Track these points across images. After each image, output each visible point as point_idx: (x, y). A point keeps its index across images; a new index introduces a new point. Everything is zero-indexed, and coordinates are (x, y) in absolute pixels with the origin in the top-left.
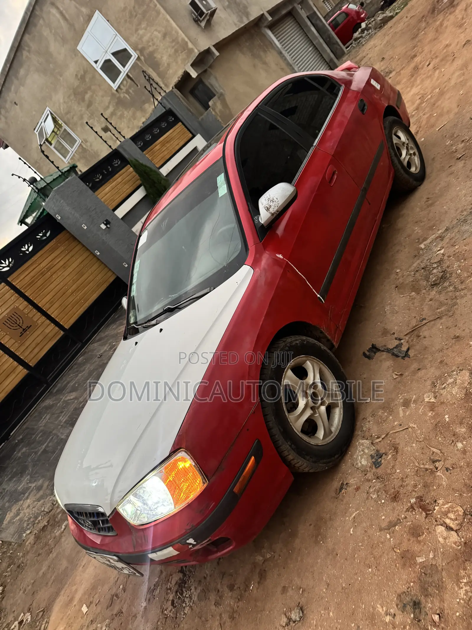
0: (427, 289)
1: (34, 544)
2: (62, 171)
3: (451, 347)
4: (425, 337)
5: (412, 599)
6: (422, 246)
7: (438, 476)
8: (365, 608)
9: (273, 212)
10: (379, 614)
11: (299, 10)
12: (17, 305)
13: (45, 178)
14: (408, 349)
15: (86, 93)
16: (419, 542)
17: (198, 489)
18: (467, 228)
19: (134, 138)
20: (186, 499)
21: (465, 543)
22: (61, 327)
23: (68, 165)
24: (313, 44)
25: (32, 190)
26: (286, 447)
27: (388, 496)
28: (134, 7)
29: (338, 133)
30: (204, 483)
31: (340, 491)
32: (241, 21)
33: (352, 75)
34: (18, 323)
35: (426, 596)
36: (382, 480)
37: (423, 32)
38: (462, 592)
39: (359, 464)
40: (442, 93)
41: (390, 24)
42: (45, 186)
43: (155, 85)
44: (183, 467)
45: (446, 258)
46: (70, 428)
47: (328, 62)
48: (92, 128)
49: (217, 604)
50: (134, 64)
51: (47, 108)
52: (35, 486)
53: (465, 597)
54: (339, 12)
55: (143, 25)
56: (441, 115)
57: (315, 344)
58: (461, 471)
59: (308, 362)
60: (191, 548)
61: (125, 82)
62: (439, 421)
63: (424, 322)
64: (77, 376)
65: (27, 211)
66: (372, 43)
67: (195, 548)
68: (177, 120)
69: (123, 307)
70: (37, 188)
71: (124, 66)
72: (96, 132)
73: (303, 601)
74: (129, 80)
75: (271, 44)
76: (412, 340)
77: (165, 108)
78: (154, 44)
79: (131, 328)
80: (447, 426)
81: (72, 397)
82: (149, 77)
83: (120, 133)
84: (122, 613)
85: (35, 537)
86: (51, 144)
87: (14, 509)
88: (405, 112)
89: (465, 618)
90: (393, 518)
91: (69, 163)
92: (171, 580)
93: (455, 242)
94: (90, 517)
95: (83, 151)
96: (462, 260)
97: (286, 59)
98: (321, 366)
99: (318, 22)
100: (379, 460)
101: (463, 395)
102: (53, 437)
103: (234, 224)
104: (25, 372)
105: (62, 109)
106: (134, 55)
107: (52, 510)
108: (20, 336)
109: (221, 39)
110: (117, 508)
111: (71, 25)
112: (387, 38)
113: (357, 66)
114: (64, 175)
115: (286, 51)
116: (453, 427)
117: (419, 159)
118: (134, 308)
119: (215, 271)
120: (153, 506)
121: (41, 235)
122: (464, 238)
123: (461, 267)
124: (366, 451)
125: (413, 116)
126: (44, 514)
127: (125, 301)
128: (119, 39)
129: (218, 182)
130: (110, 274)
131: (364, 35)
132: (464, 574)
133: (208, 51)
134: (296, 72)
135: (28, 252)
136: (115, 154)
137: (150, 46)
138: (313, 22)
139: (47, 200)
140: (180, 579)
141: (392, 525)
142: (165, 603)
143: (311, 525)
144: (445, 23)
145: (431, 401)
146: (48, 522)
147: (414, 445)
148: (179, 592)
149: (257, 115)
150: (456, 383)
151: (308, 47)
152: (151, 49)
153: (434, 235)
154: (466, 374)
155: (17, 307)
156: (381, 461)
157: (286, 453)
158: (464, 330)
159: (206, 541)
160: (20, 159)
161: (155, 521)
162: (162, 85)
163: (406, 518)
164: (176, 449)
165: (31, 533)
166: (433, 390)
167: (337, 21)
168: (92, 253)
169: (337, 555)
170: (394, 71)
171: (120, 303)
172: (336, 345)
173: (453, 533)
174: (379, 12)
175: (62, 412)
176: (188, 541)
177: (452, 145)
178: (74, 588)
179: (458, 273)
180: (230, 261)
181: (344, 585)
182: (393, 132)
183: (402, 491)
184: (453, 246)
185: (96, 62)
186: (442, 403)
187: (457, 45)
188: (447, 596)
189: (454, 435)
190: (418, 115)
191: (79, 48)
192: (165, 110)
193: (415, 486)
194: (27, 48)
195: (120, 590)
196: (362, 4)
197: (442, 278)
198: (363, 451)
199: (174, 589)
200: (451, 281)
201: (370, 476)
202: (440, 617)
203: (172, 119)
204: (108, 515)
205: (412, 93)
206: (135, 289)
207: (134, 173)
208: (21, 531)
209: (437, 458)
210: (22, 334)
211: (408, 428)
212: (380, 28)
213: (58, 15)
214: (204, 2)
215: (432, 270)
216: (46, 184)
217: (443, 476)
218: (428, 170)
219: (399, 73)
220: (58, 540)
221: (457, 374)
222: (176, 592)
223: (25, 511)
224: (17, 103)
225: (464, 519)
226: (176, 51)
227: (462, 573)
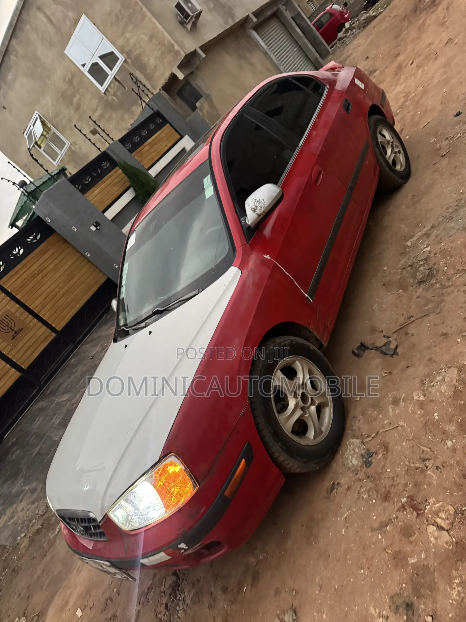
0: (414, 286)
1: (29, 547)
2: (51, 174)
3: (439, 344)
4: (413, 335)
5: (404, 601)
6: (409, 243)
7: (429, 474)
8: (358, 611)
9: (259, 213)
10: (372, 616)
11: (284, 12)
12: (9, 308)
13: (34, 181)
14: (397, 347)
15: (75, 96)
16: (411, 542)
17: (189, 494)
18: (453, 225)
19: (122, 141)
20: (177, 503)
21: (457, 543)
22: (53, 329)
23: (58, 168)
24: (298, 44)
25: (21, 194)
26: (276, 449)
27: (379, 496)
28: (120, 11)
29: (323, 132)
30: (194, 487)
31: (332, 491)
32: (226, 22)
33: (336, 75)
34: (10, 326)
35: (419, 597)
36: (372, 479)
37: (406, 31)
38: (455, 592)
39: (350, 464)
40: (425, 91)
41: (374, 23)
42: (35, 189)
43: (142, 87)
44: (173, 472)
45: (432, 255)
46: (64, 430)
47: (313, 62)
48: (80, 131)
49: (211, 607)
50: (121, 66)
51: (36, 112)
52: (29, 489)
53: (457, 598)
54: (323, 12)
55: (130, 28)
56: (425, 113)
57: (303, 344)
58: (451, 469)
59: (297, 362)
60: (183, 553)
61: (112, 85)
62: (428, 420)
63: (412, 319)
64: (69, 377)
65: (18, 214)
66: (356, 42)
67: (187, 553)
68: (165, 121)
69: (113, 310)
70: (26, 192)
71: (111, 69)
72: (85, 135)
73: (296, 603)
74: (117, 83)
75: (257, 45)
76: (401, 338)
77: (152, 109)
78: (140, 47)
79: (120, 331)
80: (436, 424)
81: (65, 399)
82: (136, 80)
83: (108, 135)
84: (116, 616)
85: (29, 541)
86: (40, 147)
87: (9, 512)
88: (389, 111)
89: (458, 619)
90: (384, 518)
91: (58, 165)
92: (165, 583)
93: (441, 239)
94: (82, 522)
95: (72, 154)
96: (448, 257)
97: (271, 60)
98: (311, 365)
99: (303, 23)
100: (370, 459)
101: (452, 393)
102: (46, 440)
103: (221, 226)
104: (18, 374)
105: (50, 112)
106: (121, 58)
107: (46, 513)
108: (12, 339)
109: (208, 40)
110: (108, 513)
111: (58, 30)
112: (370, 38)
113: (341, 66)
114: (53, 178)
115: (272, 51)
116: (442, 425)
117: (404, 157)
118: (124, 310)
119: (203, 272)
120: (143, 511)
121: (31, 238)
122: (450, 235)
123: (447, 265)
124: (357, 450)
125: (398, 114)
126: (39, 517)
127: (114, 303)
128: (105, 42)
129: (204, 184)
130: (101, 275)
131: (348, 35)
132: (456, 574)
133: (194, 54)
134: (282, 73)
135: (18, 255)
136: (104, 156)
137: (137, 49)
138: (298, 23)
139: (37, 203)
140: (174, 582)
141: (383, 525)
142: (159, 606)
143: (303, 526)
144: (428, 22)
145: (421, 399)
146: (42, 525)
147: (404, 444)
148: (173, 596)
149: (243, 116)
150: (445, 380)
151: (293, 48)
152: (137, 52)
153: (420, 233)
154: (454, 372)
155: (9, 310)
156: (371, 460)
157: (277, 455)
158: (451, 327)
159: (198, 545)
160: (9, 163)
161: (145, 526)
162: (149, 87)
163: (397, 518)
164: (166, 453)
165: (25, 536)
166: (422, 388)
167: (321, 22)
168: (82, 255)
169: (330, 556)
170: (378, 70)
171: (110, 306)
172: (325, 344)
173: (445, 533)
174: (363, 12)
175: (55, 414)
176: (179, 546)
177: (436, 143)
178: (68, 592)
179: (444, 270)
180: (217, 262)
181: (337, 587)
182: (378, 131)
183: (392, 490)
184: (439, 243)
185: (83, 65)
186: (432, 401)
187: (439, 44)
188: (439, 598)
189: (444, 433)
190: (402, 113)
191: (66, 52)
192: (152, 112)
193: (406, 485)
194: (14, 53)
195: (114, 594)
196: (345, 5)
197: (429, 274)
198: (353, 450)
199: (168, 592)
200: (438, 278)
201: (361, 475)
202: (433, 618)
203: (160, 121)
204: (99, 520)
205: (396, 92)
206: (124, 292)
207: (123, 175)
208: (15, 534)
209: (426, 457)
210: (14, 337)
211: (397, 427)
212: (363, 27)
213: (44, 20)
214: (190, 5)
215: (419, 267)
216: (35, 187)
217: (434, 475)
218: (413, 168)
219: (382, 72)
220: (52, 543)
221: (445, 372)
222: (170, 595)
223: (20, 514)
224: (5, 107)
225: (455, 518)
226: (163, 54)
227: (454, 573)
